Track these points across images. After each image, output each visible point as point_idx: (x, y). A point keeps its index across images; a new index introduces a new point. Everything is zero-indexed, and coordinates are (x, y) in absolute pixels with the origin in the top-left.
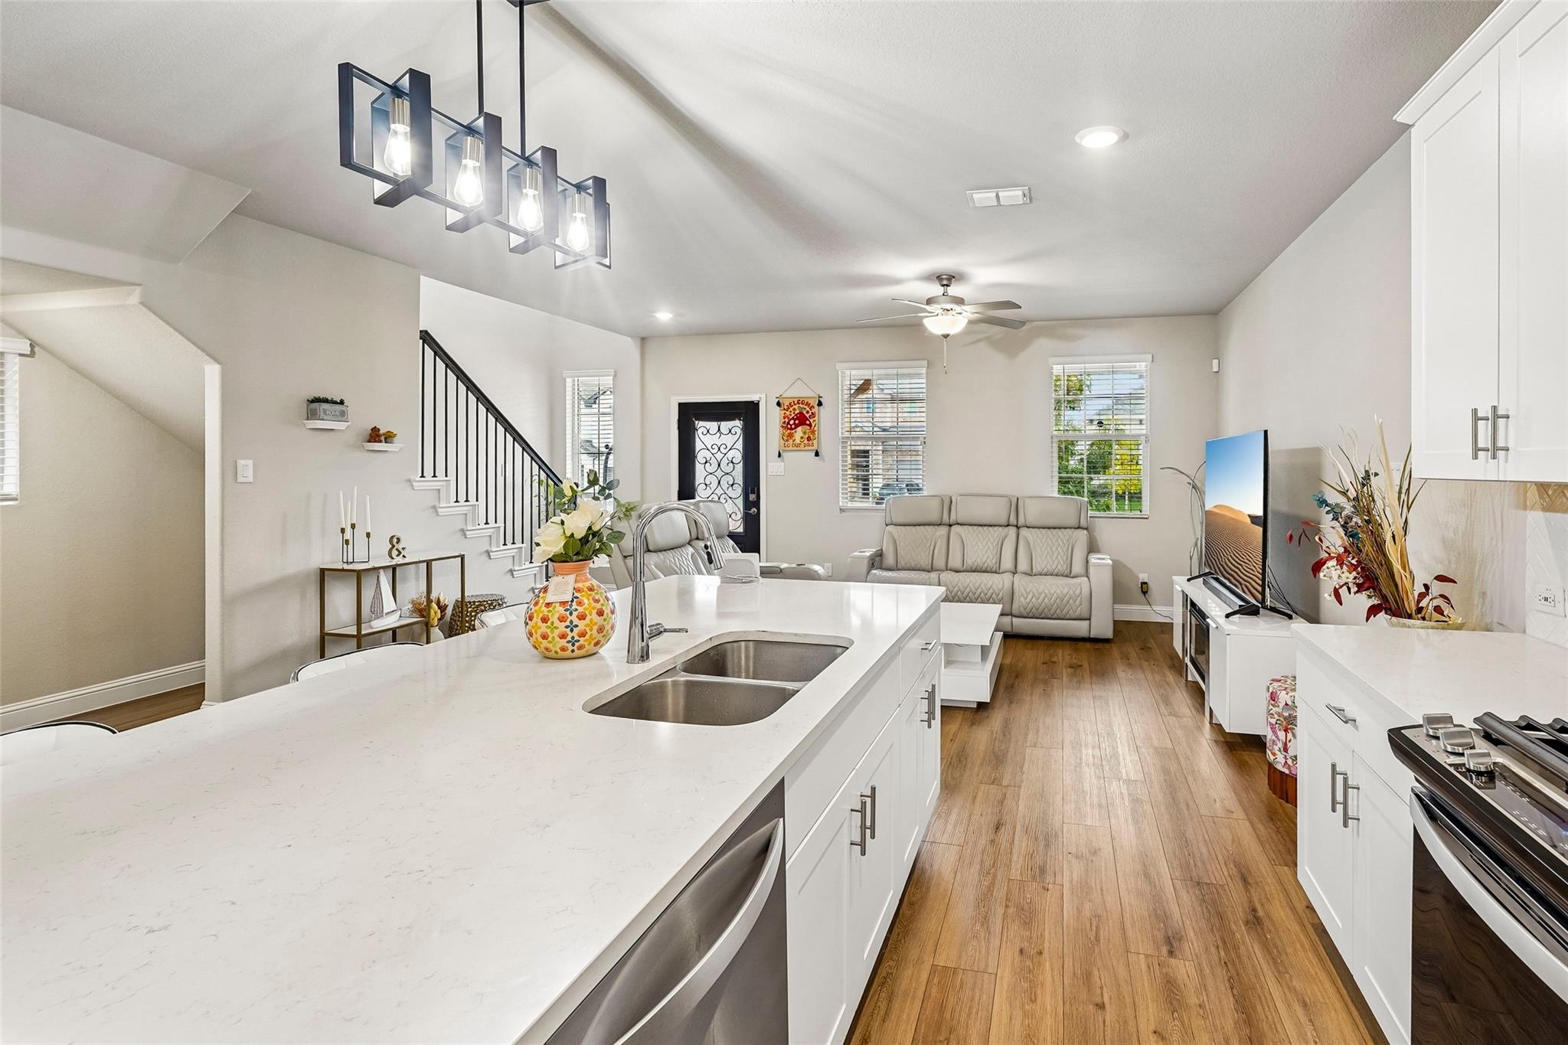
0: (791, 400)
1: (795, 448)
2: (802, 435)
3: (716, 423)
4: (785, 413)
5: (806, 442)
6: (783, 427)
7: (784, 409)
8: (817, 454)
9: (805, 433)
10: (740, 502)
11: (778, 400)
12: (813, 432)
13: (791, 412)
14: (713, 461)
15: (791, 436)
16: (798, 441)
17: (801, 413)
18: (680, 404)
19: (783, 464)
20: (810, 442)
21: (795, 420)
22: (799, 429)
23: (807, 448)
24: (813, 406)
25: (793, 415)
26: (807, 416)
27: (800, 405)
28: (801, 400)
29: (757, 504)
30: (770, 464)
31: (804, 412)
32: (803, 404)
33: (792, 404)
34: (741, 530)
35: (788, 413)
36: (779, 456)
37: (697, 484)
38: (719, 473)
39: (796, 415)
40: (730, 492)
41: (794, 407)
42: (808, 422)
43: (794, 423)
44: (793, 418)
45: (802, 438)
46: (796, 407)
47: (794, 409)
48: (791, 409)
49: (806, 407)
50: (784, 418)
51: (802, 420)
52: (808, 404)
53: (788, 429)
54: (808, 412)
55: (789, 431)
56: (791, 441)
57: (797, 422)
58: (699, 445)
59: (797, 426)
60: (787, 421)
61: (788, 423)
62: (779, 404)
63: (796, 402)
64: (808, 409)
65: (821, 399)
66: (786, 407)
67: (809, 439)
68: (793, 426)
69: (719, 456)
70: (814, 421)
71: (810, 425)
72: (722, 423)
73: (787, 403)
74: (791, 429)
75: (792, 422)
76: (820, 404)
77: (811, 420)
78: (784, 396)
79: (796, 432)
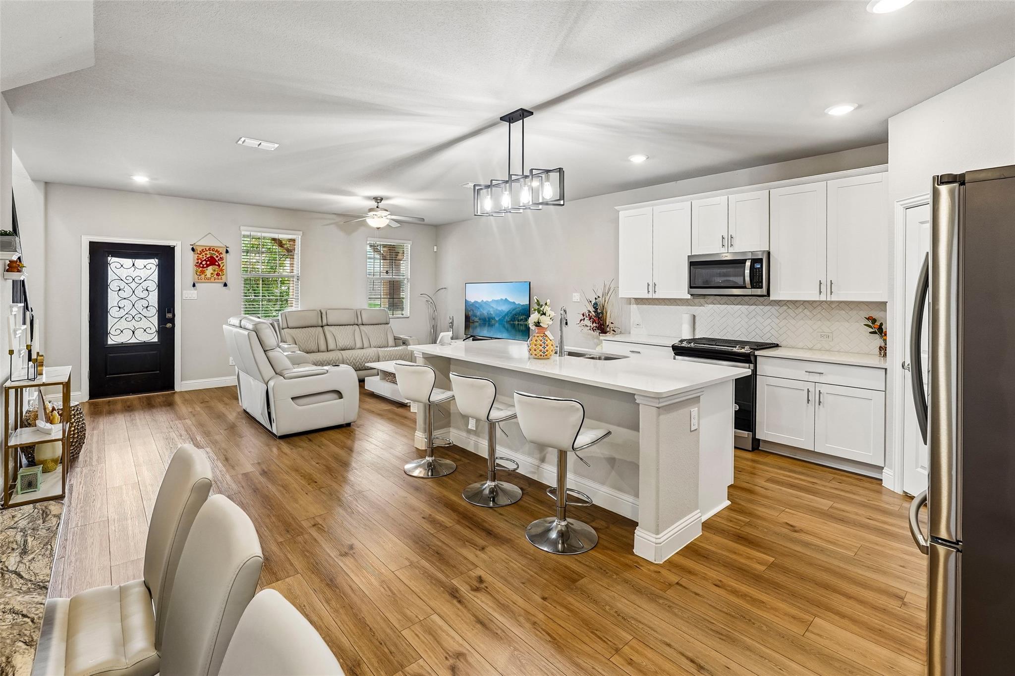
0: (204, 248)
1: (207, 281)
2: (212, 272)
3: (131, 260)
4: (198, 256)
5: (215, 276)
6: (196, 266)
7: (198, 254)
8: (225, 285)
9: (214, 271)
10: (155, 320)
11: (192, 246)
12: (222, 270)
13: (203, 255)
14: (127, 288)
15: (203, 272)
16: (209, 275)
17: (212, 257)
18: (90, 242)
19: (196, 292)
20: (219, 277)
21: (207, 261)
22: (210, 268)
23: (216, 281)
24: (221, 253)
25: (205, 258)
26: (217, 259)
27: (211, 252)
28: (212, 248)
29: (172, 321)
30: (184, 292)
31: (215, 257)
32: (213, 251)
33: (205, 250)
34: (156, 340)
35: (201, 256)
36: (194, 285)
37: (109, 308)
38: (134, 298)
39: (208, 258)
40: (144, 312)
41: (206, 252)
42: (217, 263)
43: (206, 264)
44: (205, 260)
45: (212, 274)
46: (208, 252)
47: (206, 254)
48: (203, 254)
49: (216, 253)
50: (198, 259)
51: (212, 261)
52: (217, 251)
53: (200, 267)
54: (217, 257)
55: (201, 269)
56: (203, 276)
57: (208, 263)
58: (111, 276)
59: (208, 266)
60: (200, 261)
61: (201, 263)
62: (193, 250)
63: (207, 249)
64: (217, 255)
65: (227, 249)
66: (199, 252)
67: (218, 275)
68: (205, 266)
69: (133, 285)
70: (223, 263)
71: (219, 265)
72: (137, 260)
73: (199, 249)
74: (203, 267)
75: (204, 263)
76: (227, 252)
77: (220, 262)
78: (197, 244)
79: (207, 269)
